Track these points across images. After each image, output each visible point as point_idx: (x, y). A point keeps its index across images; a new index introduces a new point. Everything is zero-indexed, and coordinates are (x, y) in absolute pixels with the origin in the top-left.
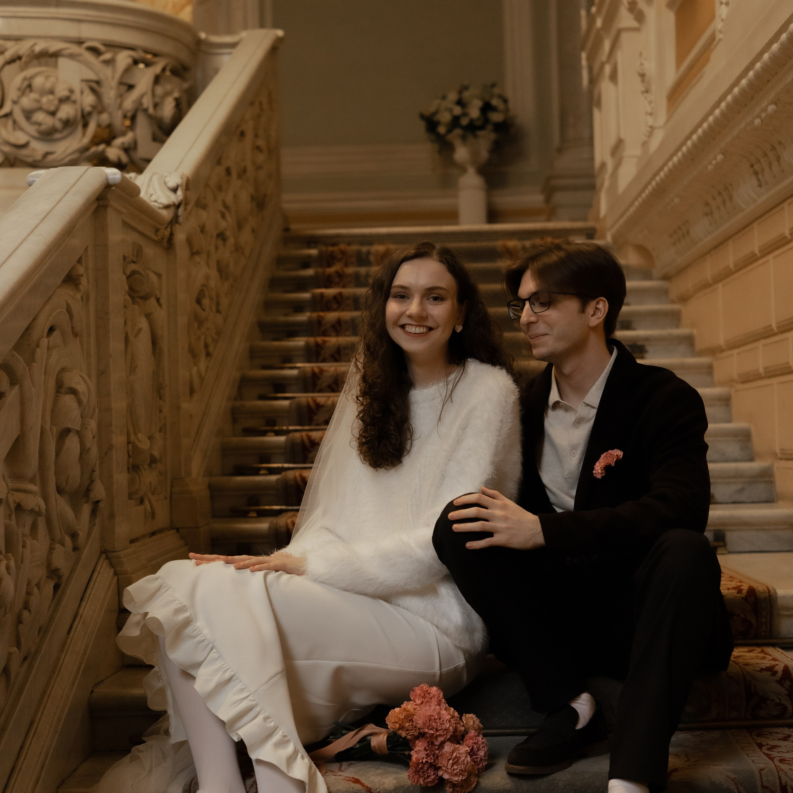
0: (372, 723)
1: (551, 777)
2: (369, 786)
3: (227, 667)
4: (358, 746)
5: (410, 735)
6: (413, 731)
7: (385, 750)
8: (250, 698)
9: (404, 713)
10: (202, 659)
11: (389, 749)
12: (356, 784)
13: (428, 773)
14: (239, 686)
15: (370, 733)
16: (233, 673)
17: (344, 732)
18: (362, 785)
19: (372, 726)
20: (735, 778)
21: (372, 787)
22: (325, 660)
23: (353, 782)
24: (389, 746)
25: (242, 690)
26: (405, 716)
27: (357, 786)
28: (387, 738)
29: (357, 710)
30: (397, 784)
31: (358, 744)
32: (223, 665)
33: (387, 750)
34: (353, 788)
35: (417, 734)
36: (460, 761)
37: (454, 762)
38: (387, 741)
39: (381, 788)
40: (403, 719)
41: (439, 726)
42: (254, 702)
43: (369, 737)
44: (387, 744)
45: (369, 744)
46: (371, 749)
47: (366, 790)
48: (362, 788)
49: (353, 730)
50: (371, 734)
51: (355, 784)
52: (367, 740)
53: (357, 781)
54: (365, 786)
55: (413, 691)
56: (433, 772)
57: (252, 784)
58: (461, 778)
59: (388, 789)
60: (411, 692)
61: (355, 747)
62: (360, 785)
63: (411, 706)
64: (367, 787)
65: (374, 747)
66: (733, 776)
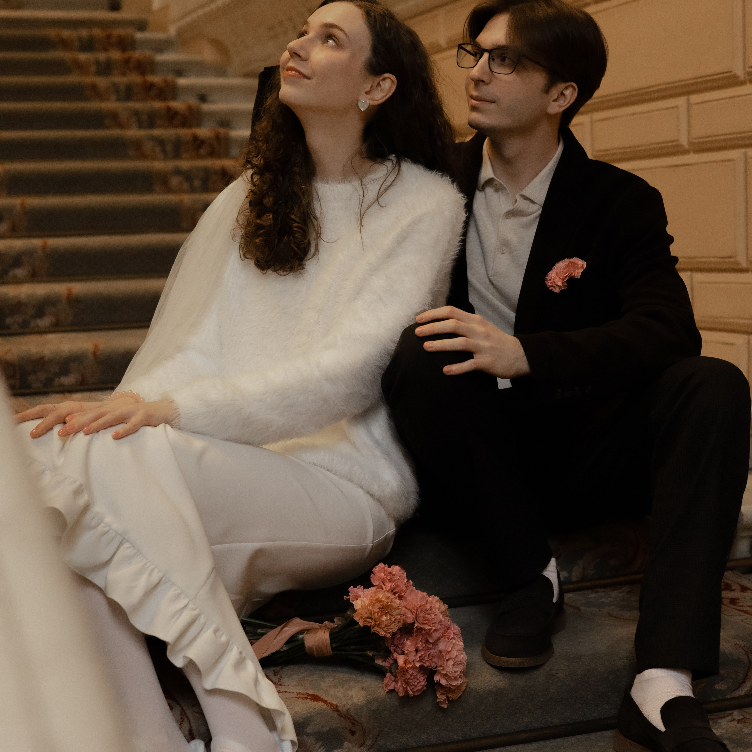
0: (298, 616)
1: (546, 667)
2: (335, 703)
3: (152, 567)
4: (285, 649)
5: (389, 633)
6: (391, 627)
7: (328, 651)
8: (191, 606)
9: (377, 604)
10: (106, 557)
11: (333, 649)
12: (317, 703)
13: (417, 679)
14: (172, 592)
15: (301, 630)
16: (161, 574)
17: (259, 631)
18: (325, 702)
19: (297, 620)
20: (744, 646)
21: (338, 704)
22: (240, 542)
23: (311, 699)
24: (334, 645)
25: (177, 597)
26: (379, 608)
27: (319, 705)
28: (330, 635)
29: (259, 599)
30: (369, 696)
31: (285, 645)
32: (145, 564)
33: (331, 651)
34: (315, 708)
35: (396, 631)
36: (459, 661)
37: (454, 662)
38: (331, 639)
39: (350, 703)
40: (378, 612)
41: (434, 618)
42: (196, 612)
43: (301, 636)
44: (331, 643)
45: (302, 644)
46: (305, 650)
47: (331, 708)
48: (326, 706)
49: (273, 628)
50: (301, 632)
51: (315, 702)
52: (297, 640)
53: (316, 698)
54: (329, 703)
55: (373, 574)
56: (423, 677)
57: (181, 718)
58: (460, 681)
59: (359, 704)
60: (371, 576)
61: (281, 650)
62: (323, 704)
63: (383, 596)
64: (332, 705)
65: (311, 648)
66: (742, 644)
